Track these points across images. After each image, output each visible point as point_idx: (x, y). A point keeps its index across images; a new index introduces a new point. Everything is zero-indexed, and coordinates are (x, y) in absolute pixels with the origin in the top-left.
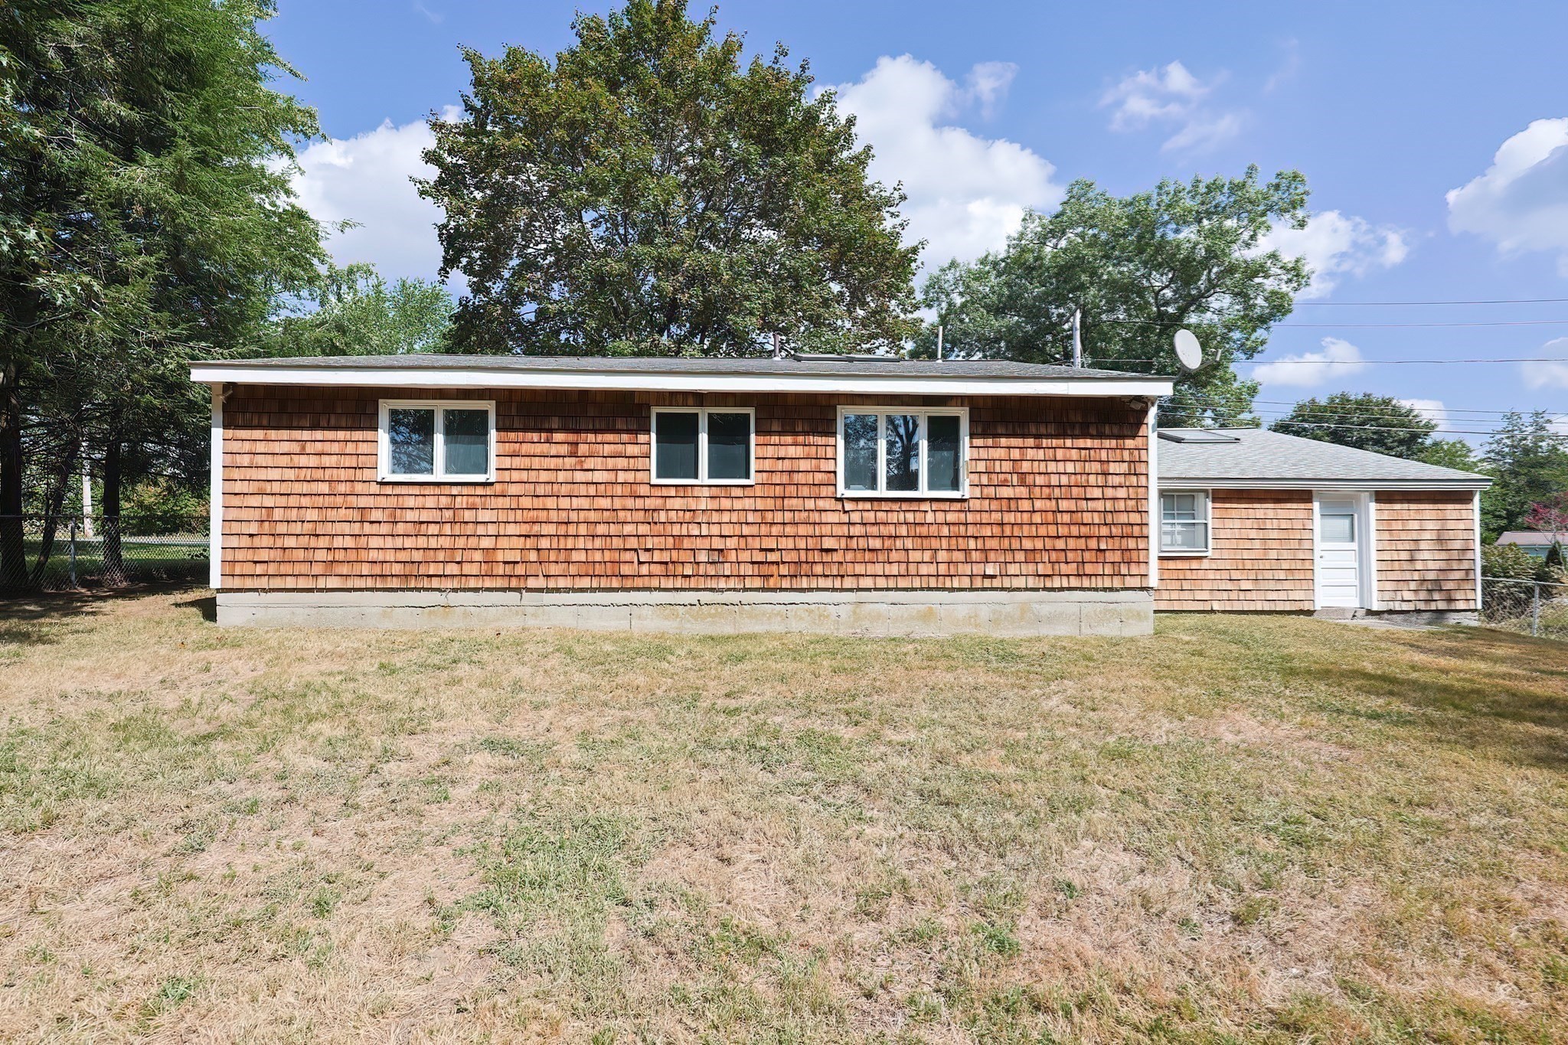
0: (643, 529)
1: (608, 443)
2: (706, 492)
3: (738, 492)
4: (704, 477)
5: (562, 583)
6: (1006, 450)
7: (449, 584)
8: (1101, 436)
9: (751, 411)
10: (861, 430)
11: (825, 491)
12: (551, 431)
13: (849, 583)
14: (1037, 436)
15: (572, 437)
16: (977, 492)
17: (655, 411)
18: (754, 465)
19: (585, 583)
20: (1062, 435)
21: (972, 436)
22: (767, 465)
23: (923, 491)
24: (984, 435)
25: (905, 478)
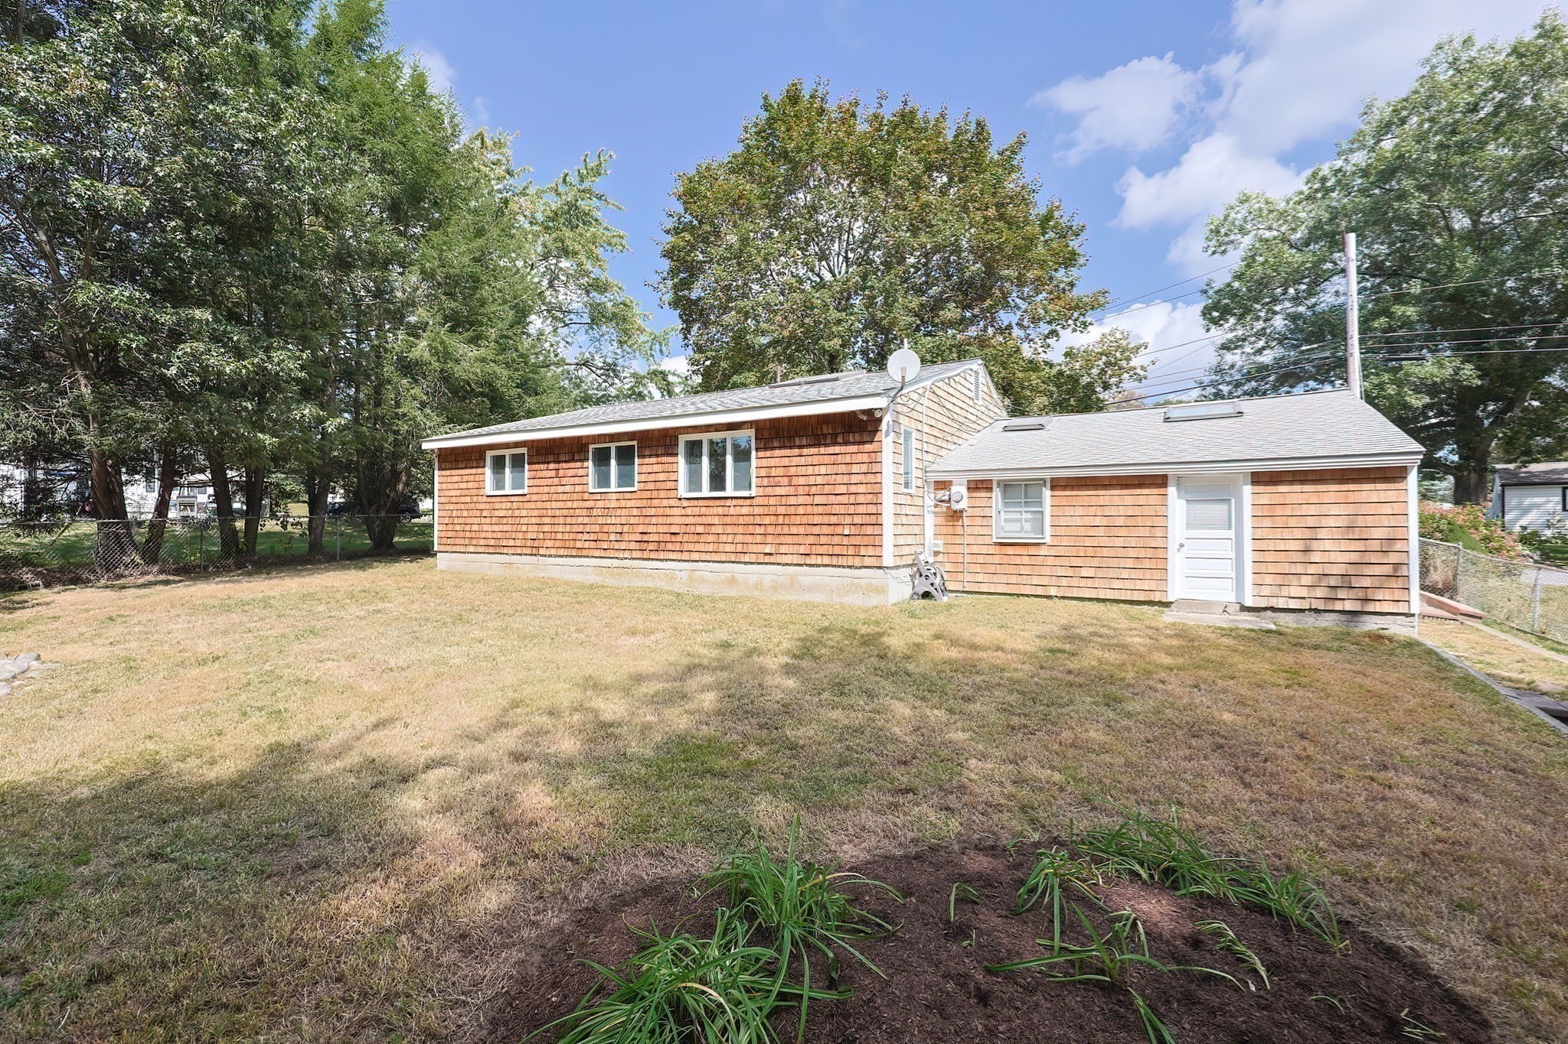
0: (586, 520)
1: (570, 469)
2: (614, 496)
3: (628, 496)
4: (614, 487)
5: (553, 552)
6: (780, 458)
7: (511, 551)
8: (846, 443)
9: (635, 443)
10: (694, 450)
11: (672, 494)
12: (548, 463)
13: (685, 556)
14: (801, 447)
15: (556, 466)
16: (761, 491)
17: (591, 447)
18: (637, 478)
19: (562, 552)
20: (818, 445)
21: (757, 450)
22: (643, 478)
23: (729, 491)
24: (766, 449)
25: (718, 481)
